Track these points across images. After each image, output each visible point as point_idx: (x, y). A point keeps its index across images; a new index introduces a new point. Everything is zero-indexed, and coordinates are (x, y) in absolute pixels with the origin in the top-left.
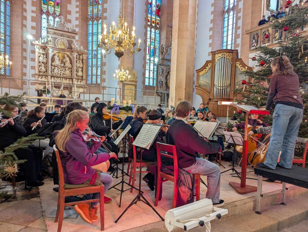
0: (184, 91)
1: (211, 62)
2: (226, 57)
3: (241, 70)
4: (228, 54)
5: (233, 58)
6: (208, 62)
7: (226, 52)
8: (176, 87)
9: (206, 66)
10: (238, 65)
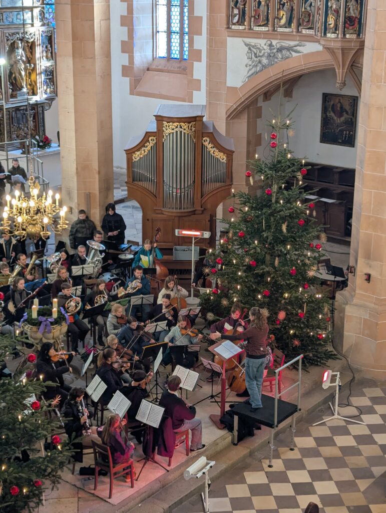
0: (97, 176)
1: (154, 134)
2: (185, 131)
3: (213, 154)
4: (187, 125)
5: (196, 131)
6: (148, 134)
7: (184, 123)
8: (77, 169)
9: (146, 143)
10: (206, 144)
